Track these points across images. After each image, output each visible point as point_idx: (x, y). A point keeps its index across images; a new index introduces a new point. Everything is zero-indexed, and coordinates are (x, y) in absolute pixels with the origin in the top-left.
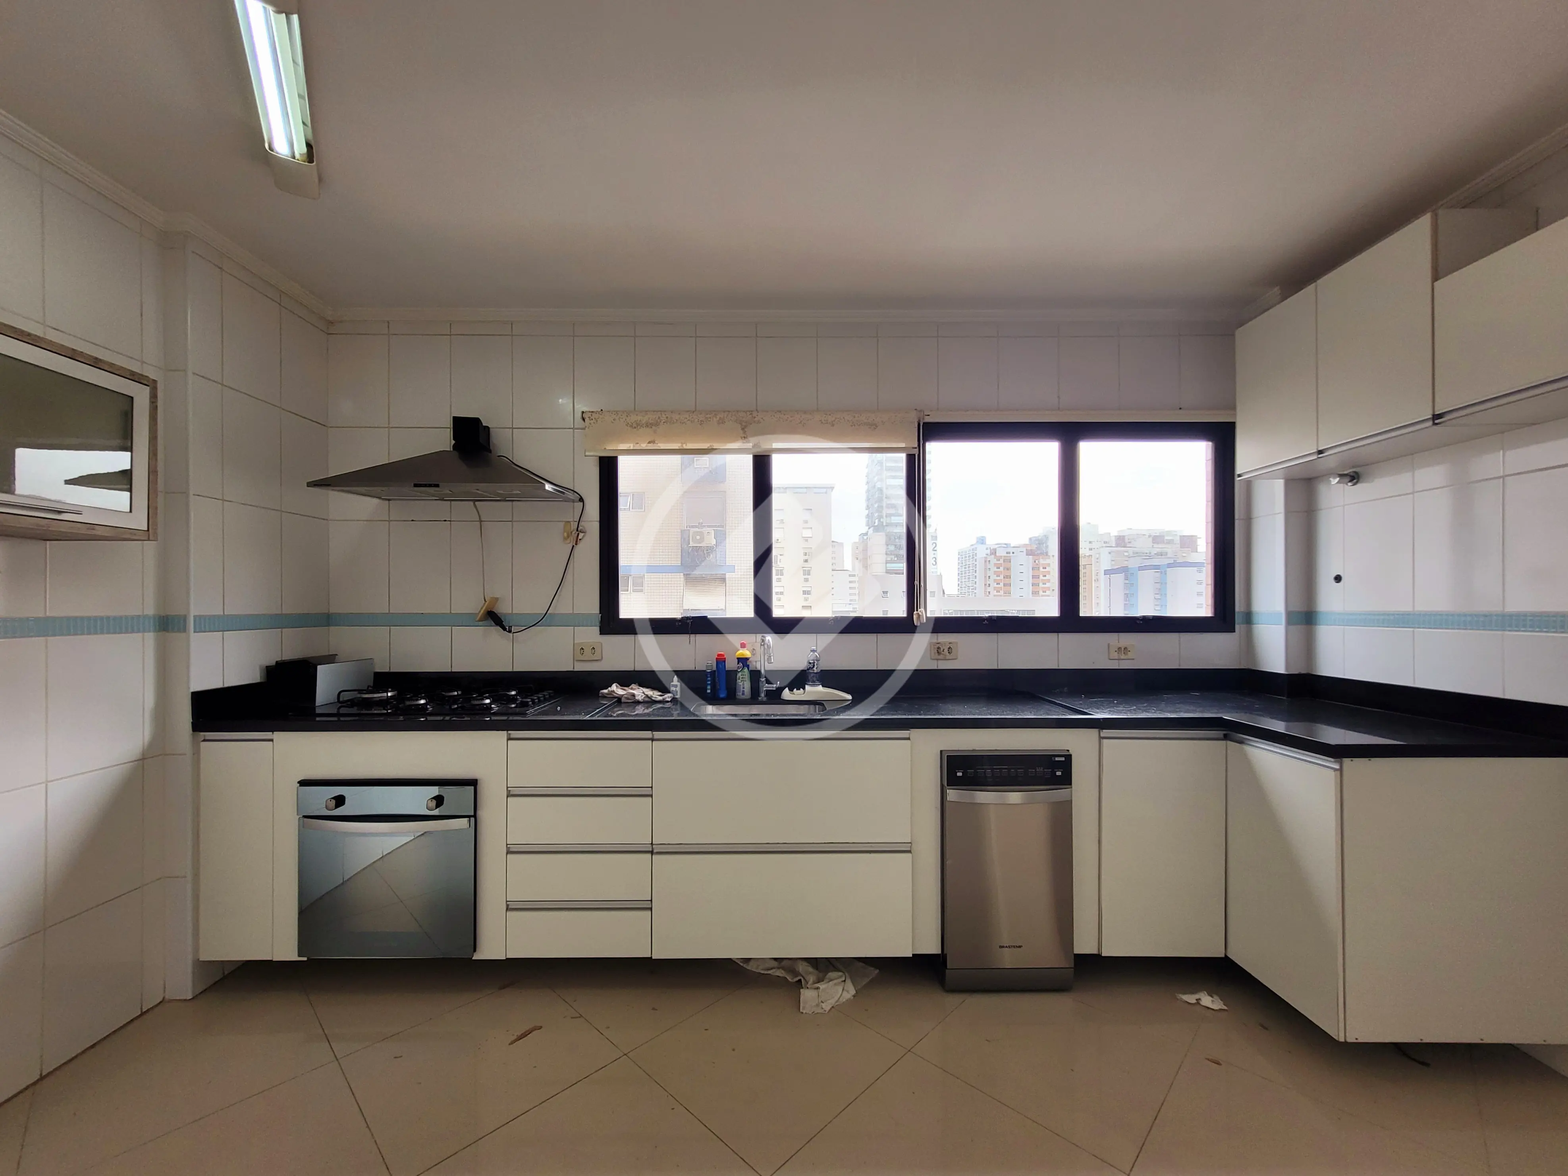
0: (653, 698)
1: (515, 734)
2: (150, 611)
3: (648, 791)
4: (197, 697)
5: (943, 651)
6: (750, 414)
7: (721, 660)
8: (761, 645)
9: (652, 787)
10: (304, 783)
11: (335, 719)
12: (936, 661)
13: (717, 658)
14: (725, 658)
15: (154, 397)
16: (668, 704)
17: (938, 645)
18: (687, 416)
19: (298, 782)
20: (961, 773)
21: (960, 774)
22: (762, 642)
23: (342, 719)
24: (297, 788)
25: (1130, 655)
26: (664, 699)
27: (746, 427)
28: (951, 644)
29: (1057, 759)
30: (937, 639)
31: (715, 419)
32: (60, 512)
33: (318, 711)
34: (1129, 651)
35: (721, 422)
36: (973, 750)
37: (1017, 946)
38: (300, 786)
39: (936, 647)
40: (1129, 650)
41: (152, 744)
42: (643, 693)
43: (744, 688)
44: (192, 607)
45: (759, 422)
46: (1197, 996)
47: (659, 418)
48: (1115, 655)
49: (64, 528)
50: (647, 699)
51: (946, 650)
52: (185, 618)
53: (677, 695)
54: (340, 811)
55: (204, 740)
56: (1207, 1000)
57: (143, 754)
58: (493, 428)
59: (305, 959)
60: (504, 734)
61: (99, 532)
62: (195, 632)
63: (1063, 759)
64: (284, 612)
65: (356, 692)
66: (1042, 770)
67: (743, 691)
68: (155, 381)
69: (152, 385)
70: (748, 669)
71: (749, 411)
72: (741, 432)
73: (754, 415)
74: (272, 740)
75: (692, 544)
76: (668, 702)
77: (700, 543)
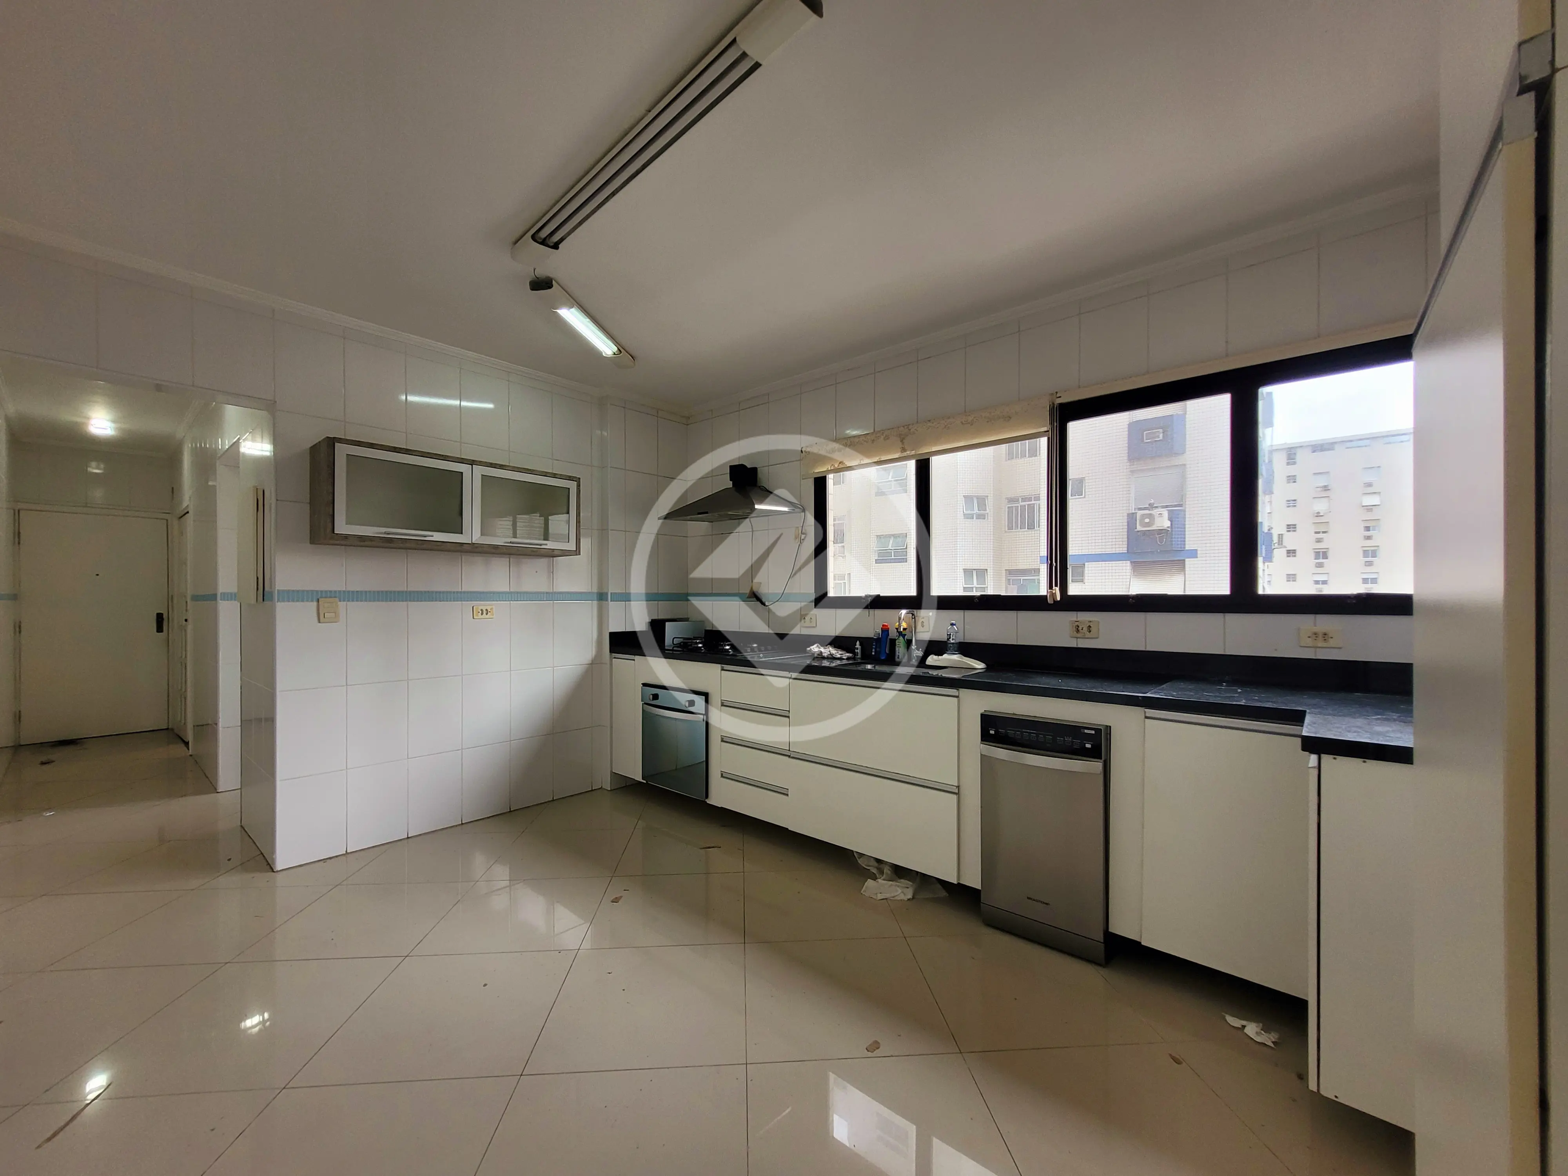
0: (834, 656)
1: (726, 667)
2: (595, 590)
3: (786, 714)
4: (612, 635)
5: (1082, 629)
6: (907, 428)
7: (885, 630)
8: (912, 618)
9: (789, 711)
10: (644, 685)
11: (671, 652)
12: (1076, 639)
13: (882, 628)
14: (889, 628)
15: (579, 486)
16: (844, 661)
17: (1077, 623)
18: (864, 439)
19: (642, 684)
20: (994, 732)
21: (992, 732)
22: (913, 616)
23: (674, 652)
24: (642, 688)
25: (1332, 643)
26: (841, 657)
27: (904, 439)
28: (1091, 623)
29: (1086, 731)
30: (1077, 618)
31: (882, 436)
32: (541, 545)
33: (666, 648)
34: (1332, 638)
35: (887, 438)
36: (1014, 714)
37: (1044, 902)
38: (643, 686)
39: (1074, 625)
40: (1330, 636)
41: (596, 656)
42: (830, 651)
43: (899, 653)
44: (610, 590)
45: (914, 433)
46: (1244, 1023)
47: (846, 443)
48: (1309, 642)
49: (543, 551)
50: (830, 656)
51: (1085, 629)
52: (607, 594)
53: (858, 656)
54: (655, 702)
55: (615, 658)
56: (1252, 1029)
57: (592, 661)
58: (759, 467)
59: (645, 782)
60: (719, 666)
61: (556, 553)
62: (611, 601)
63: (1093, 732)
64: (659, 592)
65: (682, 639)
66: (1071, 740)
67: (899, 655)
68: (579, 478)
69: (578, 480)
70: (904, 638)
71: (906, 425)
72: (901, 443)
73: (910, 428)
74: (634, 660)
75: (1139, 528)
76: (844, 659)
77: (1149, 526)
